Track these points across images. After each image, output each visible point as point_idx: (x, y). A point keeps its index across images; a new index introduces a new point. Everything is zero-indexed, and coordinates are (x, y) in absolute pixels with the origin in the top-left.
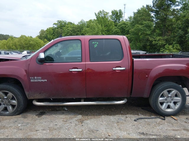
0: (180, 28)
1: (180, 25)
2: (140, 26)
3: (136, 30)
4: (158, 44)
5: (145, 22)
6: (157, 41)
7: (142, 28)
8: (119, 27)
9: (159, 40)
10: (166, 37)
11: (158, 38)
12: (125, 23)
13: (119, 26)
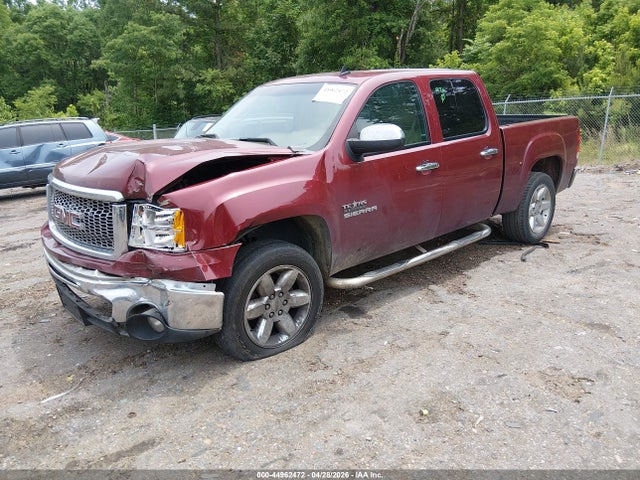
0: (267, 44)
1: (265, 32)
2: (145, 30)
3: (130, 42)
4: (214, 94)
5: (159, 16)
6: (209, 84)
7: (153, 37)
8: (36, 27)
9: (213, 79)
10: (232, 71)
11: (210, 73)
12: (59, 14)
13: (35, 23)
